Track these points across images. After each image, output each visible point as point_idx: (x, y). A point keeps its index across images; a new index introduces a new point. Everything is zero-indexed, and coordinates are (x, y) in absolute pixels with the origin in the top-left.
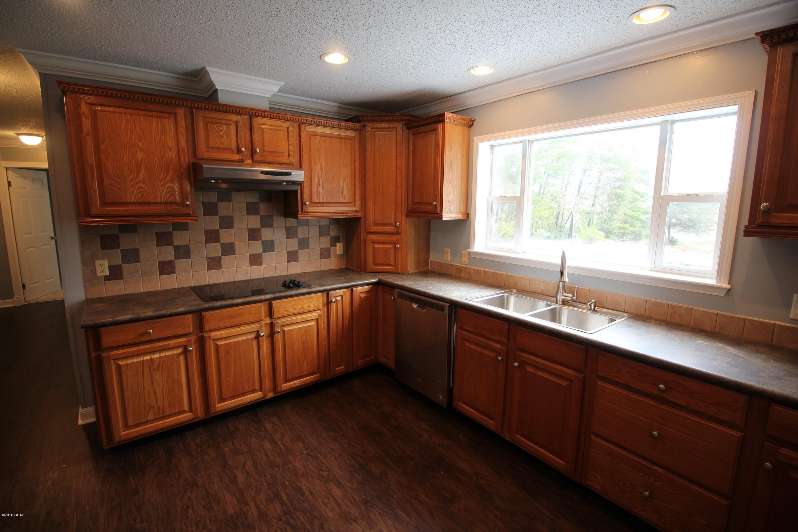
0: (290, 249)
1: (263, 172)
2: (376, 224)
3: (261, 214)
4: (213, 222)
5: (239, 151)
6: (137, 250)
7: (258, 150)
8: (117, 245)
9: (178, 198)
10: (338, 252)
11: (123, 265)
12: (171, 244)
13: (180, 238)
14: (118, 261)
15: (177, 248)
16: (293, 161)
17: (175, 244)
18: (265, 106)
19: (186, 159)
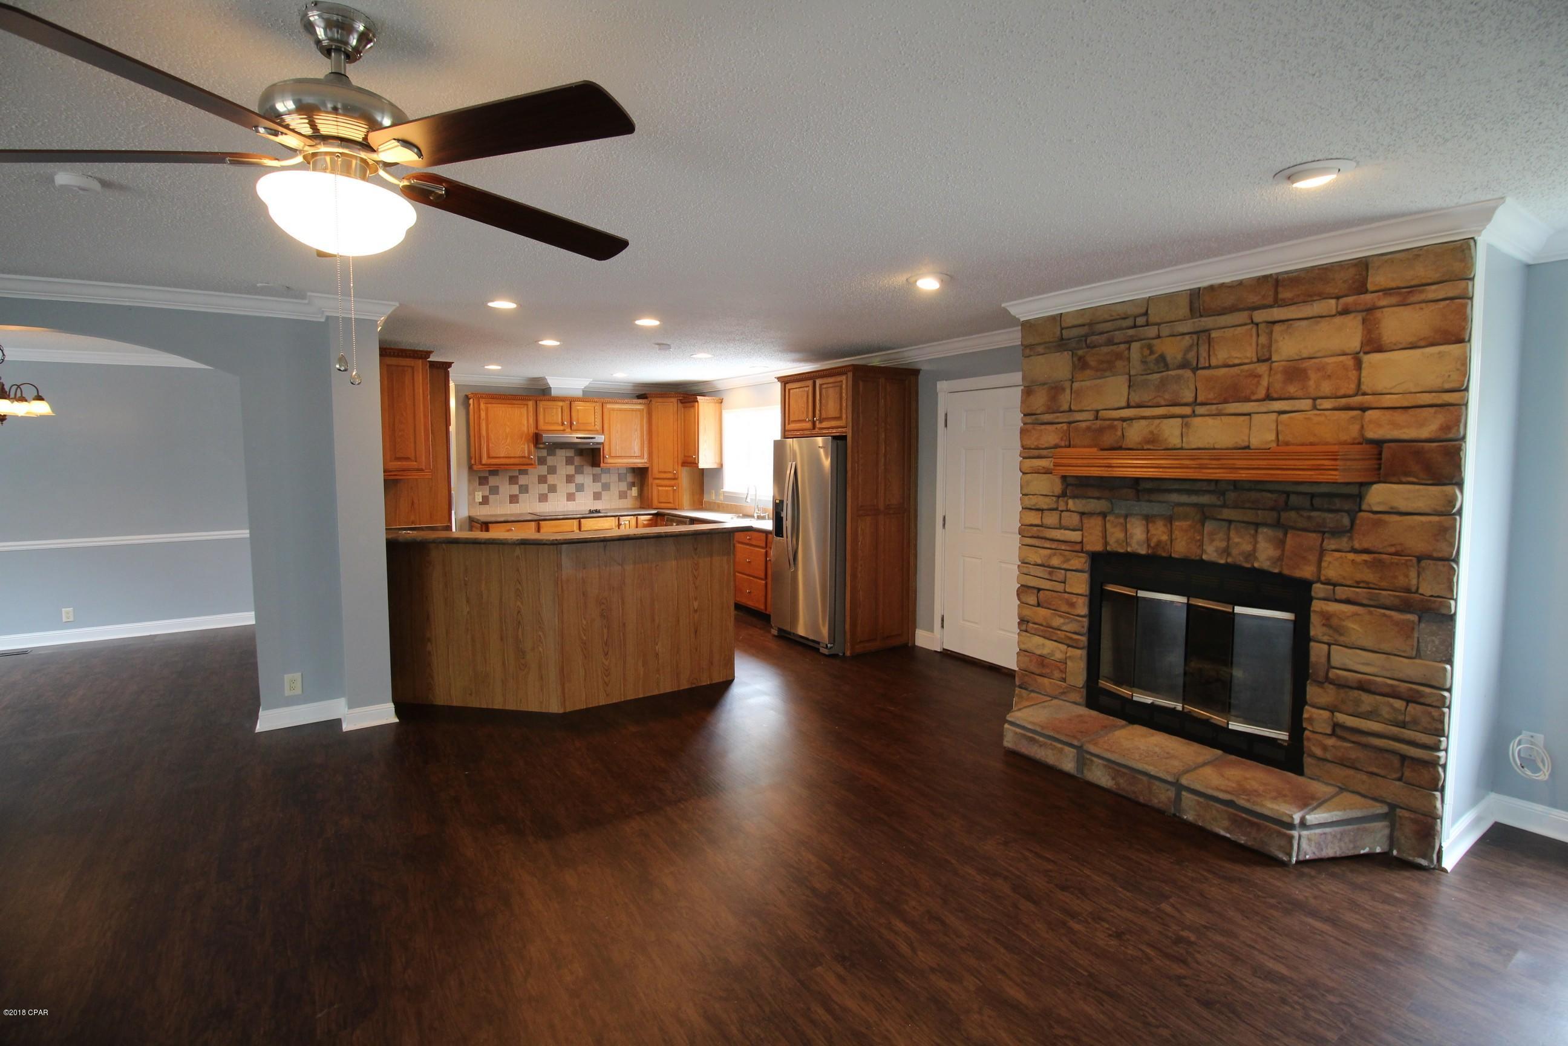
0: (596, 491)
1: (577, 438)
2: (660, 472)
3: (576, 464)
4: (543, 470)
5: (563, 424)
6: (498, 486)
7: (575, 423)
8: (487, 483)
9: (526, 455)
10: (633, 495)
11: (490, 496)
12: (517, 483)
13: (523, 480)
14: (487, 493)
15: (521, 487)
16: (598, 429)
17: (520, 484)
18: (580, 394)
19: (532, 430)
